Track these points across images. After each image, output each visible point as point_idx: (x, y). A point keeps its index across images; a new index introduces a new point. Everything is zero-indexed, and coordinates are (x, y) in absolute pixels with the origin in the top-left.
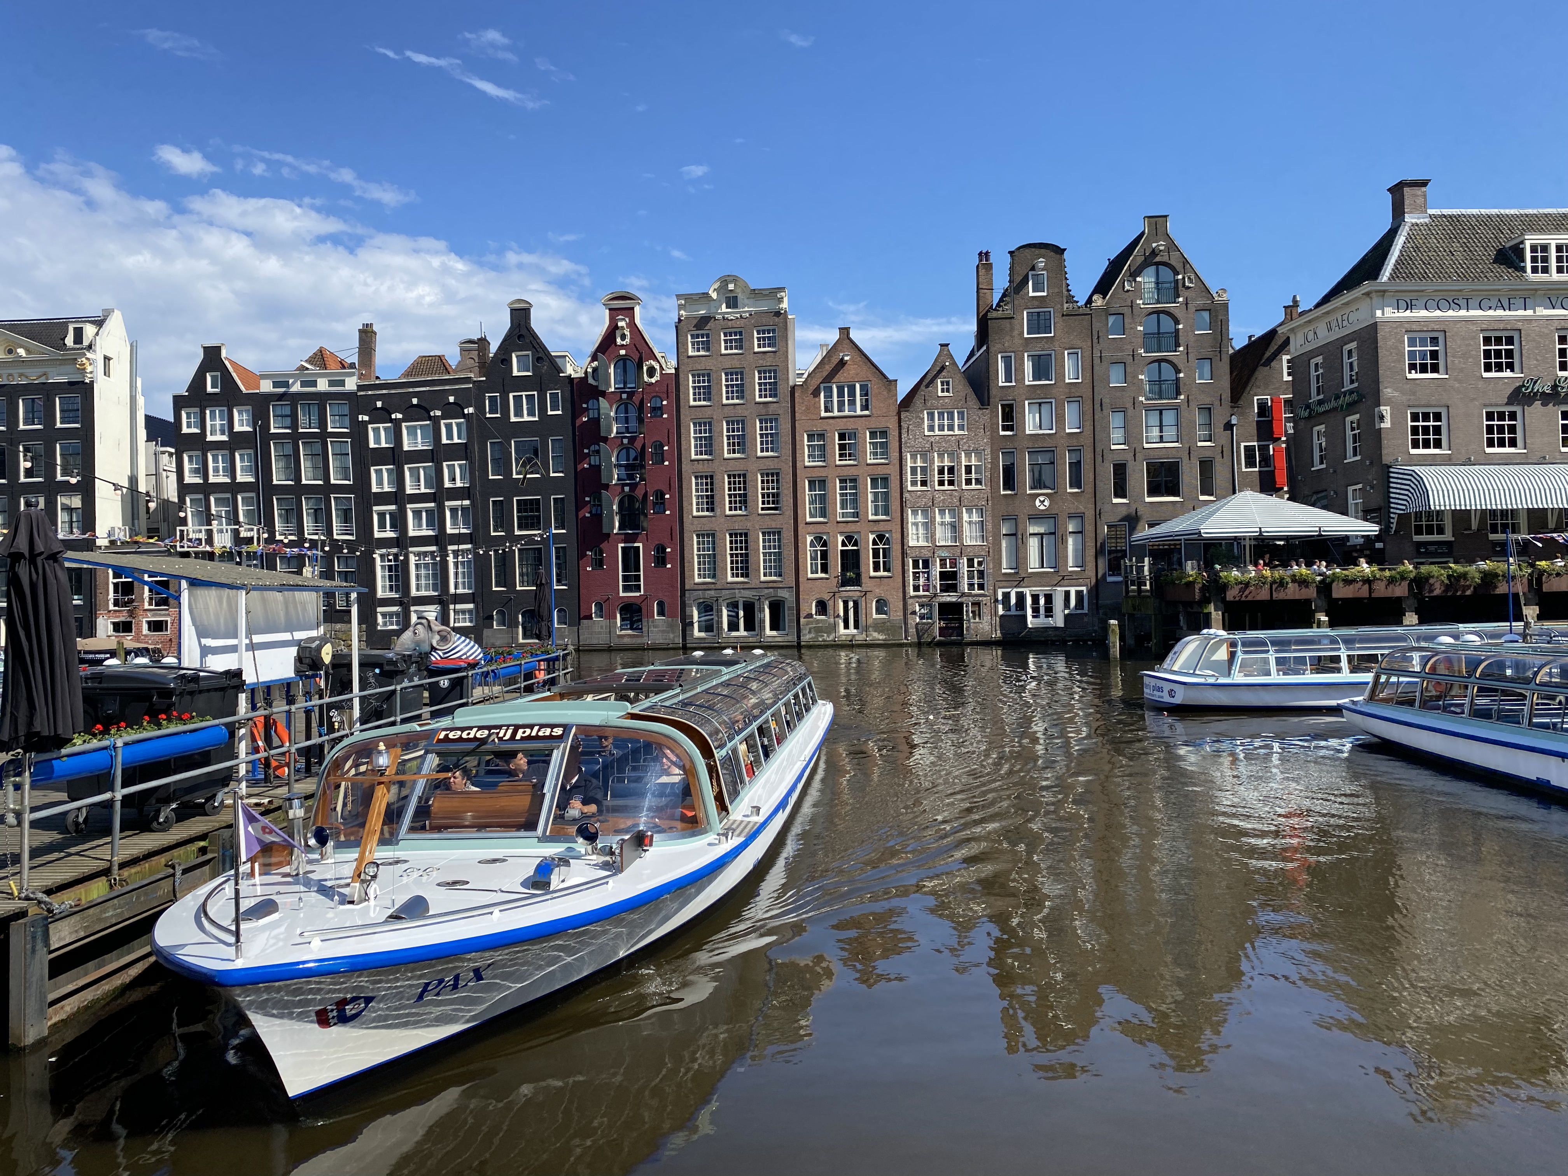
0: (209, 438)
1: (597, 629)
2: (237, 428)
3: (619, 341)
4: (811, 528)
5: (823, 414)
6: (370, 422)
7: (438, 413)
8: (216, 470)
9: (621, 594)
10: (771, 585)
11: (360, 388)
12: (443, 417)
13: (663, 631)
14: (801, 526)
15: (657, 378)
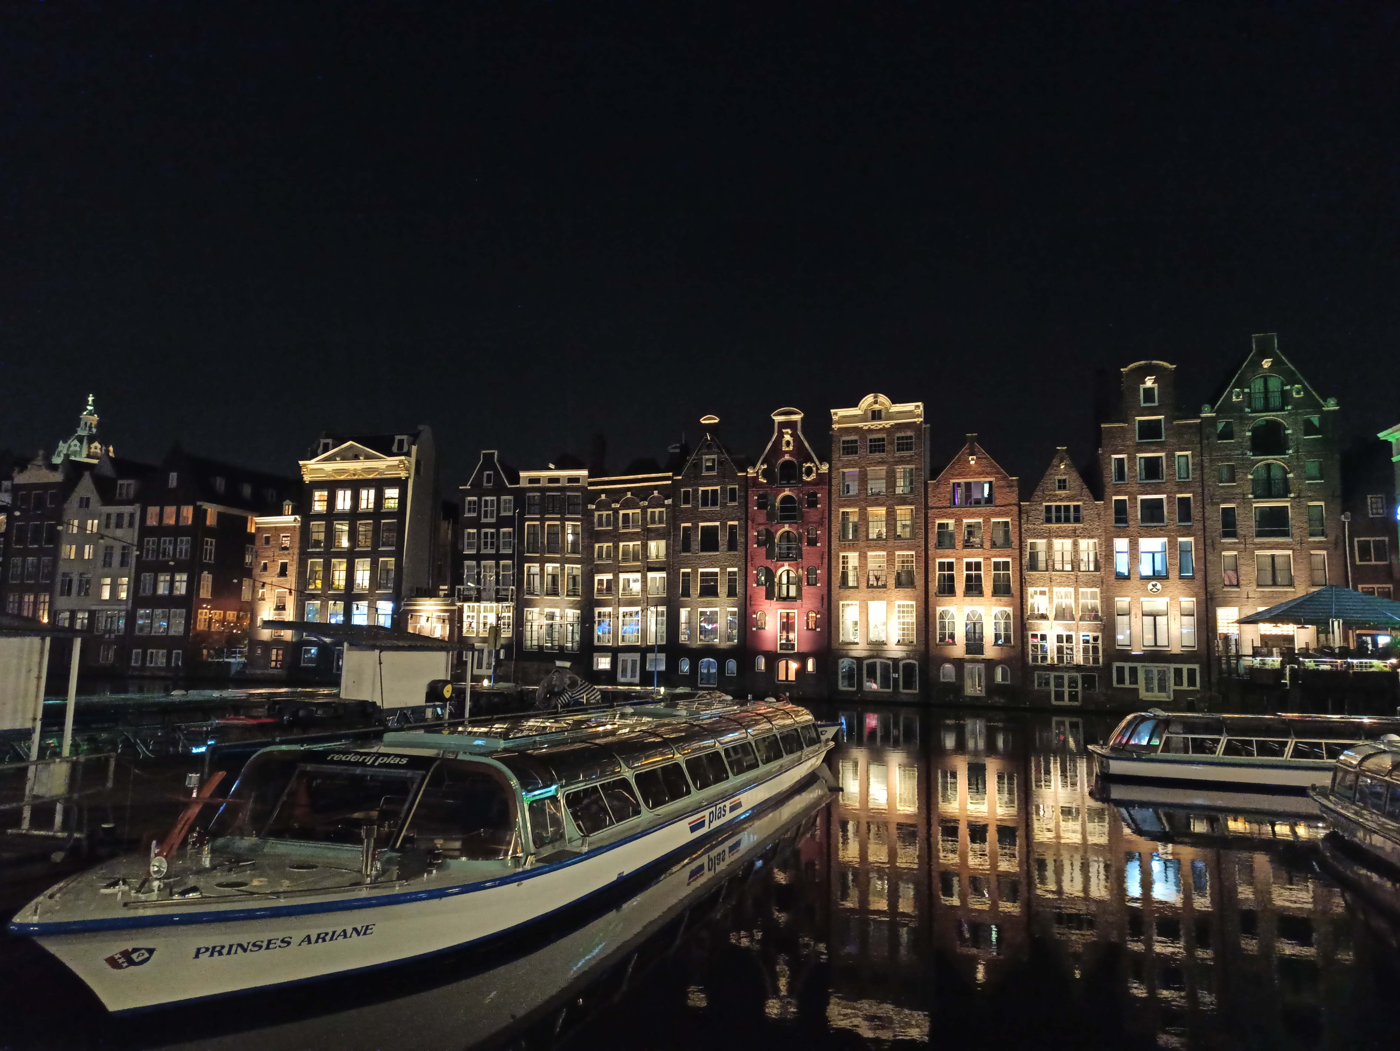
0: (484, 520)
1: (759, 679)
2: (503, 514)
3: (784, 448)
4: (940, 602)
6: (597, 510)
7: (645, 503)
8: (486, 543)
9: (780, 652)
11: (591, 484)
12: (648, 507)
13: (812, 684)
14: (931, 600)
15: (813, 476)
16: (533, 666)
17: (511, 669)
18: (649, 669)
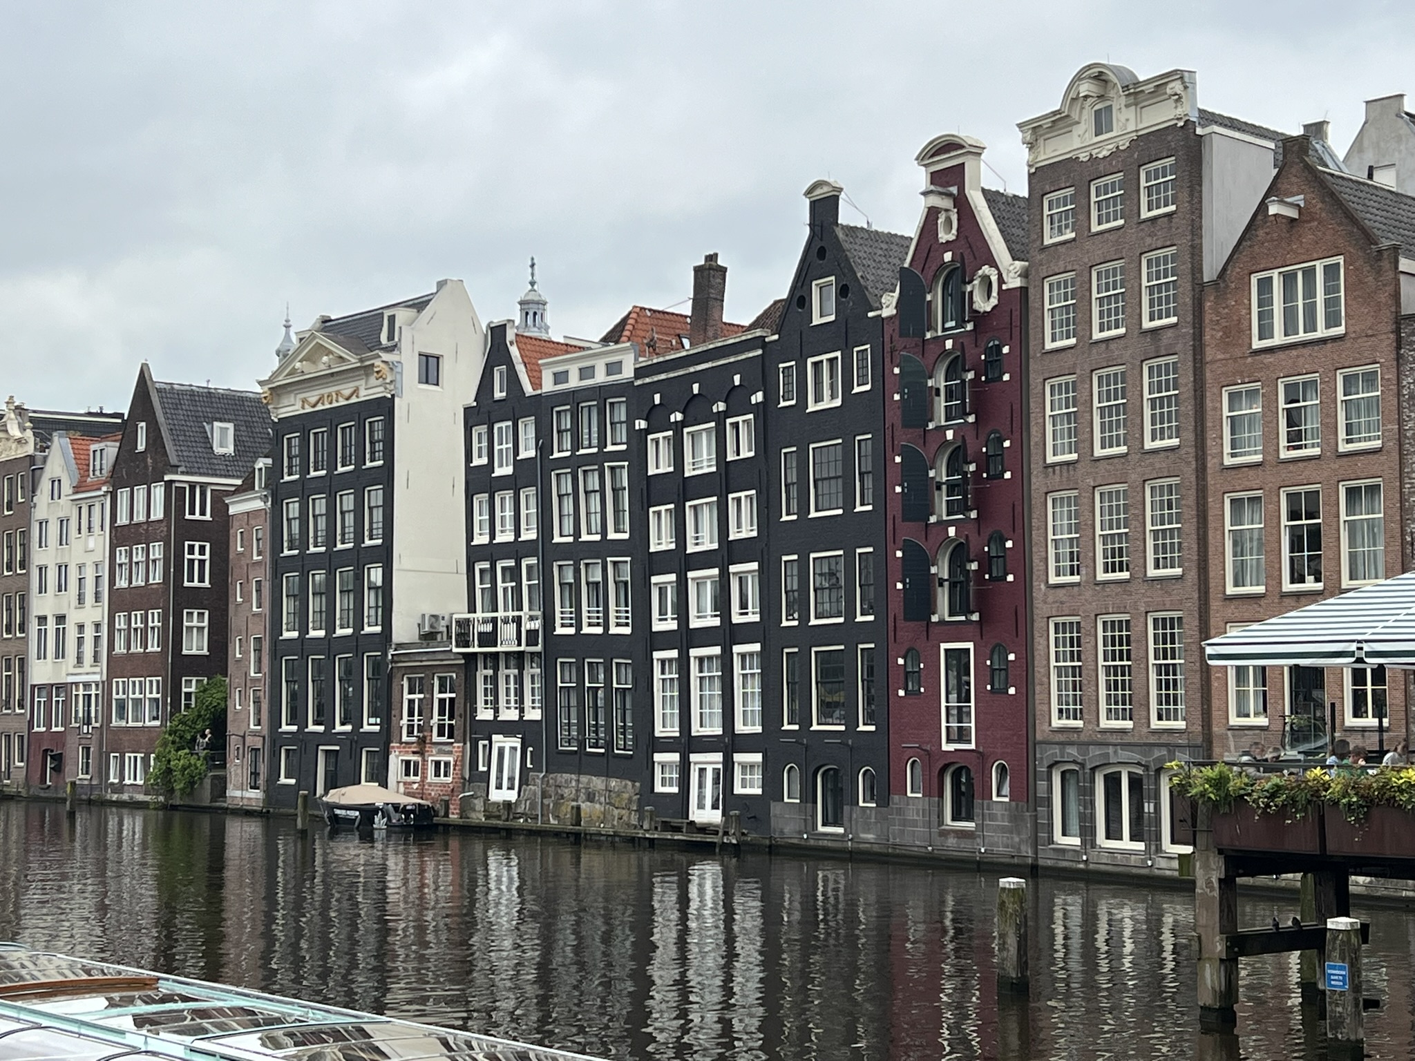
0: (497, 472)
1: (912, 815)
2: (522, 453)
3: (943, 237)
4: (1231, 609)
5: (1257, 344)
6: (647, 431)
7: (721, 406)
8: (503, 522)
9: (946, 747)
10: (1165, 739)
11: (639, 372)
12: (729, 413)
13: (1003, 829)
14: (1215, 604)
15: (994, 301)
16: (569, 782)
17: (535, 788)
18: (738, 790)
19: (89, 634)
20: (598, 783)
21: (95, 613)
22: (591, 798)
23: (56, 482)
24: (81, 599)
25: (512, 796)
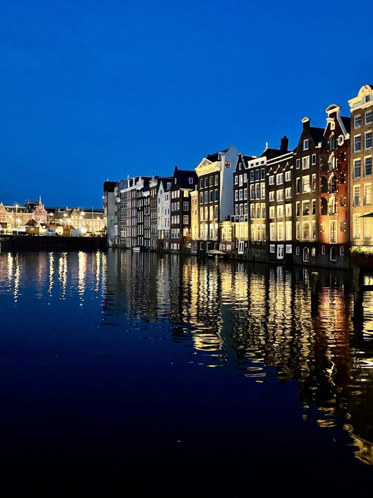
0: (240, 186)
1: (323, 258)
2: (244, 181)
3: (332, 129)
6: (270, 175)
7: (284, 170)
8: (241, 196)
9: (330, 243)
11: (268, 163)
13: (342, 261)
15: (343, 143)
16: (253, 250)
17: (247, 251)
18: (287, 252)
19: (167, 220)
20: (259, 251)
21: (168, 216)
22: (257, 253)
23: (161, 191)
24: (166, 214)
25: (242, 253)
